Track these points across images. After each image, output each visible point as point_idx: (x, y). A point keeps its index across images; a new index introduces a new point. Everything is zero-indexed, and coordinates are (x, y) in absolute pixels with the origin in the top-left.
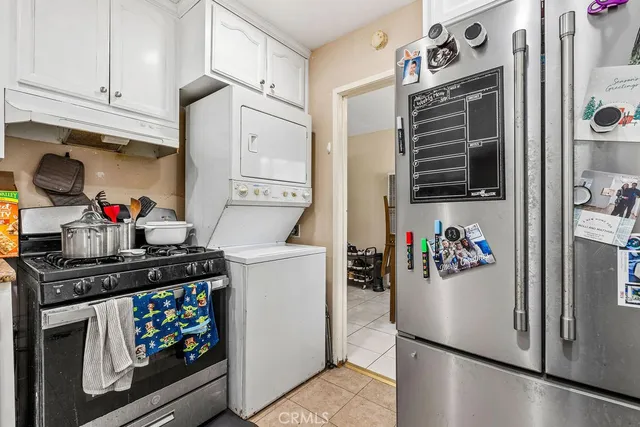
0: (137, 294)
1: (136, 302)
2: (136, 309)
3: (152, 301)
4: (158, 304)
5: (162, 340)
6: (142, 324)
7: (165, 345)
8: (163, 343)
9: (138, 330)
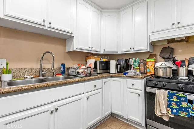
0: (170, 91)
1: (169, 93)
2: (168, 96)
3: (176, 96)
4: (179, 98)
5: (179, 112)
6: (170, 101)
7: (181, 115)
8: (180, 113)
9: (168, 103)
